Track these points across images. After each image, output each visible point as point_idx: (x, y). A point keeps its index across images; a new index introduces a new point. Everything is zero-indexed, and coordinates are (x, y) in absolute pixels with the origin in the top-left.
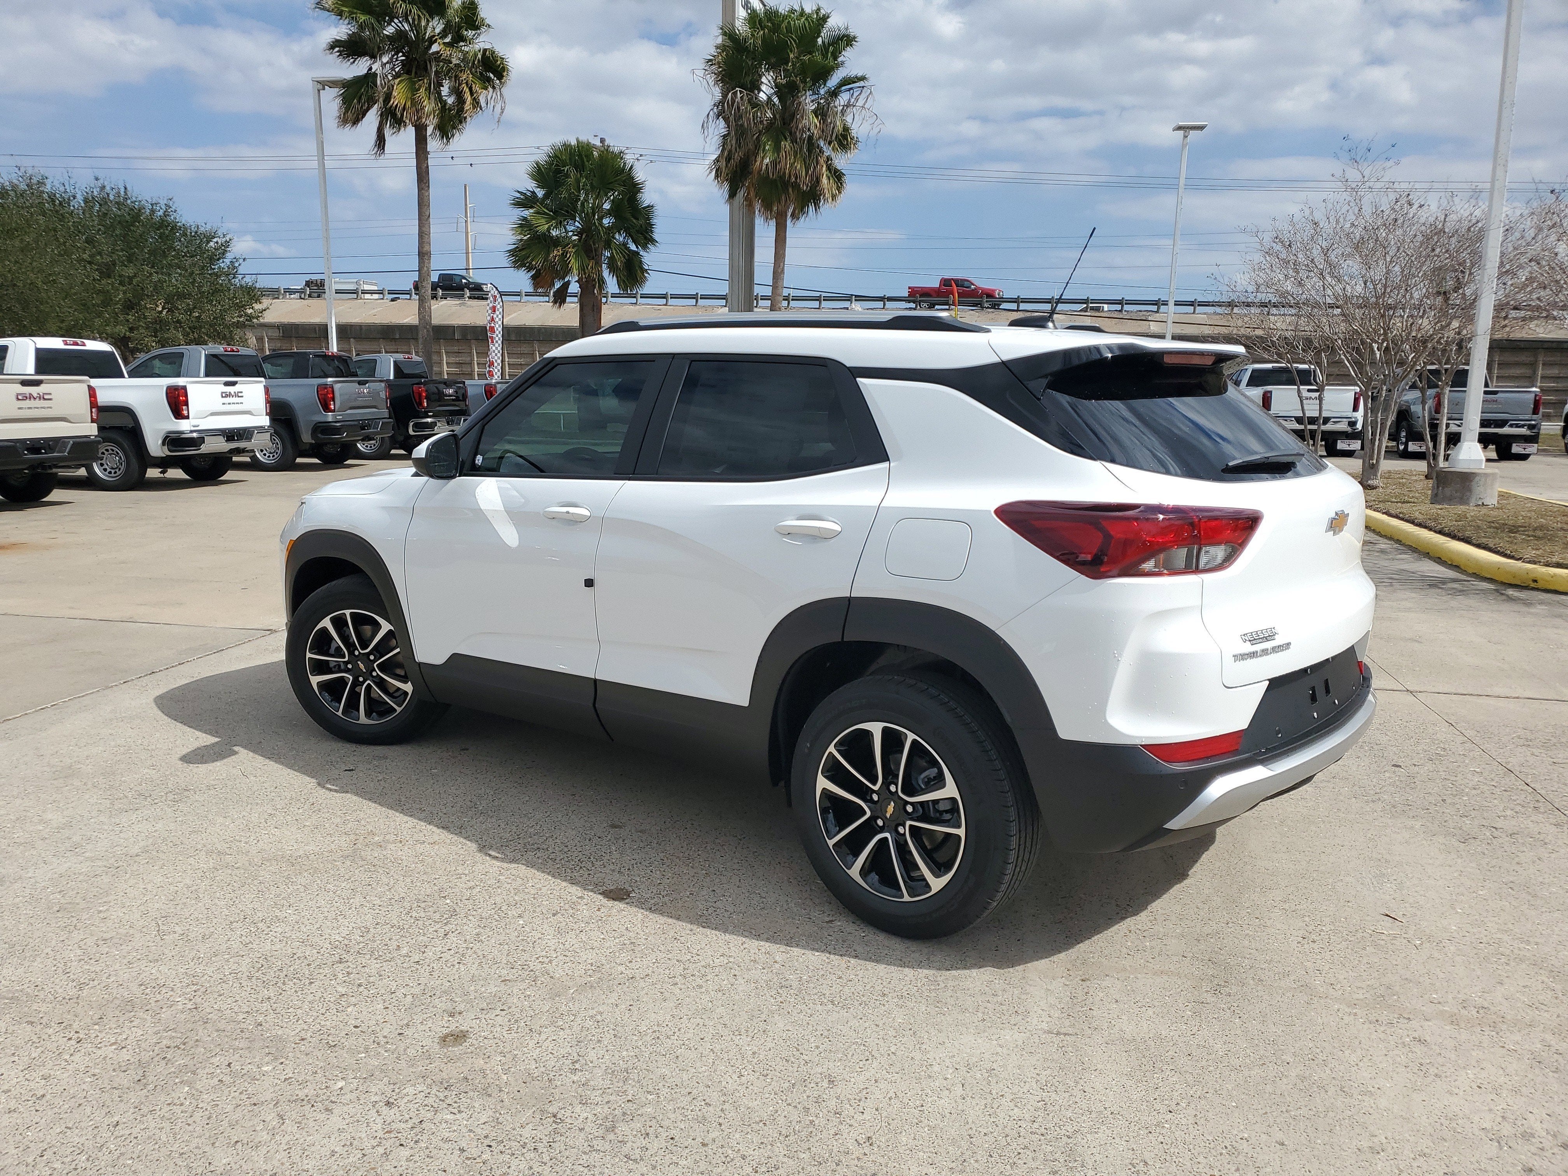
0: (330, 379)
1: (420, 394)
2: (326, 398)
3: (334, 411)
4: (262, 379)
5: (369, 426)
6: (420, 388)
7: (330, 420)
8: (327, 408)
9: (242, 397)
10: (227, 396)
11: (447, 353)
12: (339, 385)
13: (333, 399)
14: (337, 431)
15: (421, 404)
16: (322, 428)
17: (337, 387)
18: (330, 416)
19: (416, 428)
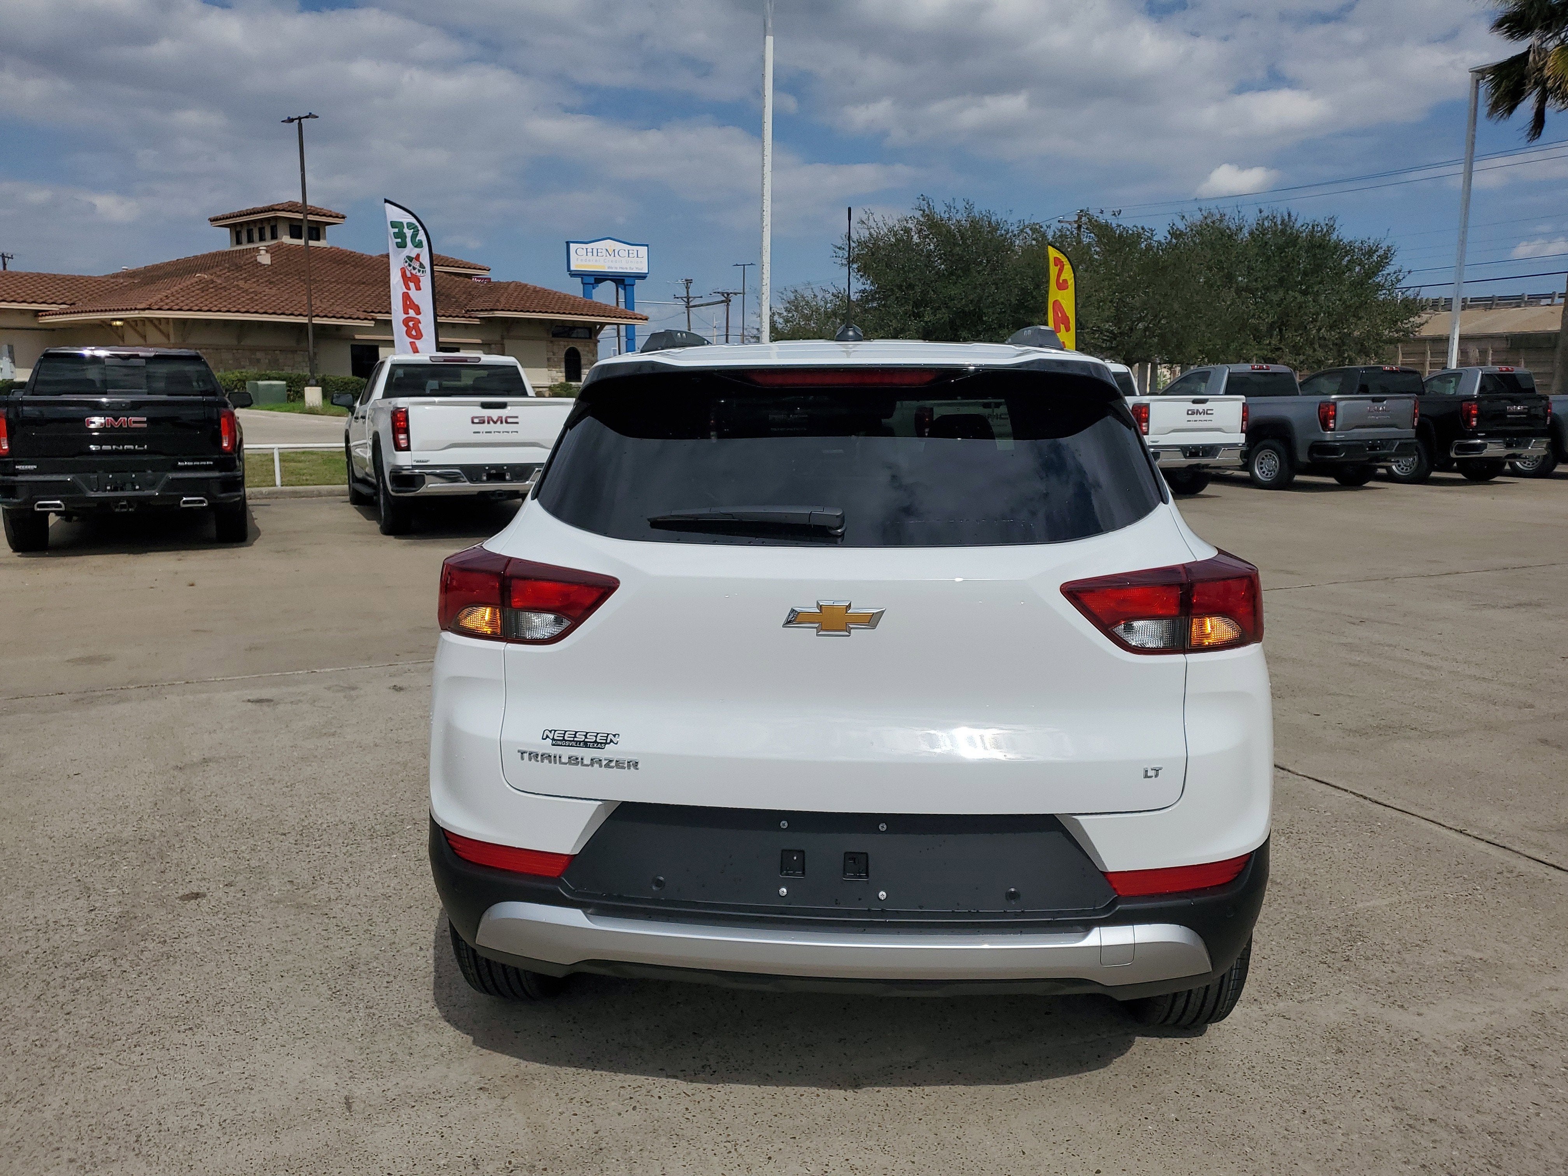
0: (1334, 397)
1: (1469, 411)
2: (1326, 415)
3: (1333, 430)
4: (1243, 397)
5: (1382, 447)
6: (1471, 405)
7: (1328, 438)
8: (1325, 427)
9: (1212, 414)
10: (1193, 414)
11: (1525, 362)
12: (1343, 403)
13: (1334, 417)
14: (1334, 450)
15: (1469, 422)
16: (1319, 448)
17: (1341, 404)
18: (1328, 435)
19: (1459, 450)
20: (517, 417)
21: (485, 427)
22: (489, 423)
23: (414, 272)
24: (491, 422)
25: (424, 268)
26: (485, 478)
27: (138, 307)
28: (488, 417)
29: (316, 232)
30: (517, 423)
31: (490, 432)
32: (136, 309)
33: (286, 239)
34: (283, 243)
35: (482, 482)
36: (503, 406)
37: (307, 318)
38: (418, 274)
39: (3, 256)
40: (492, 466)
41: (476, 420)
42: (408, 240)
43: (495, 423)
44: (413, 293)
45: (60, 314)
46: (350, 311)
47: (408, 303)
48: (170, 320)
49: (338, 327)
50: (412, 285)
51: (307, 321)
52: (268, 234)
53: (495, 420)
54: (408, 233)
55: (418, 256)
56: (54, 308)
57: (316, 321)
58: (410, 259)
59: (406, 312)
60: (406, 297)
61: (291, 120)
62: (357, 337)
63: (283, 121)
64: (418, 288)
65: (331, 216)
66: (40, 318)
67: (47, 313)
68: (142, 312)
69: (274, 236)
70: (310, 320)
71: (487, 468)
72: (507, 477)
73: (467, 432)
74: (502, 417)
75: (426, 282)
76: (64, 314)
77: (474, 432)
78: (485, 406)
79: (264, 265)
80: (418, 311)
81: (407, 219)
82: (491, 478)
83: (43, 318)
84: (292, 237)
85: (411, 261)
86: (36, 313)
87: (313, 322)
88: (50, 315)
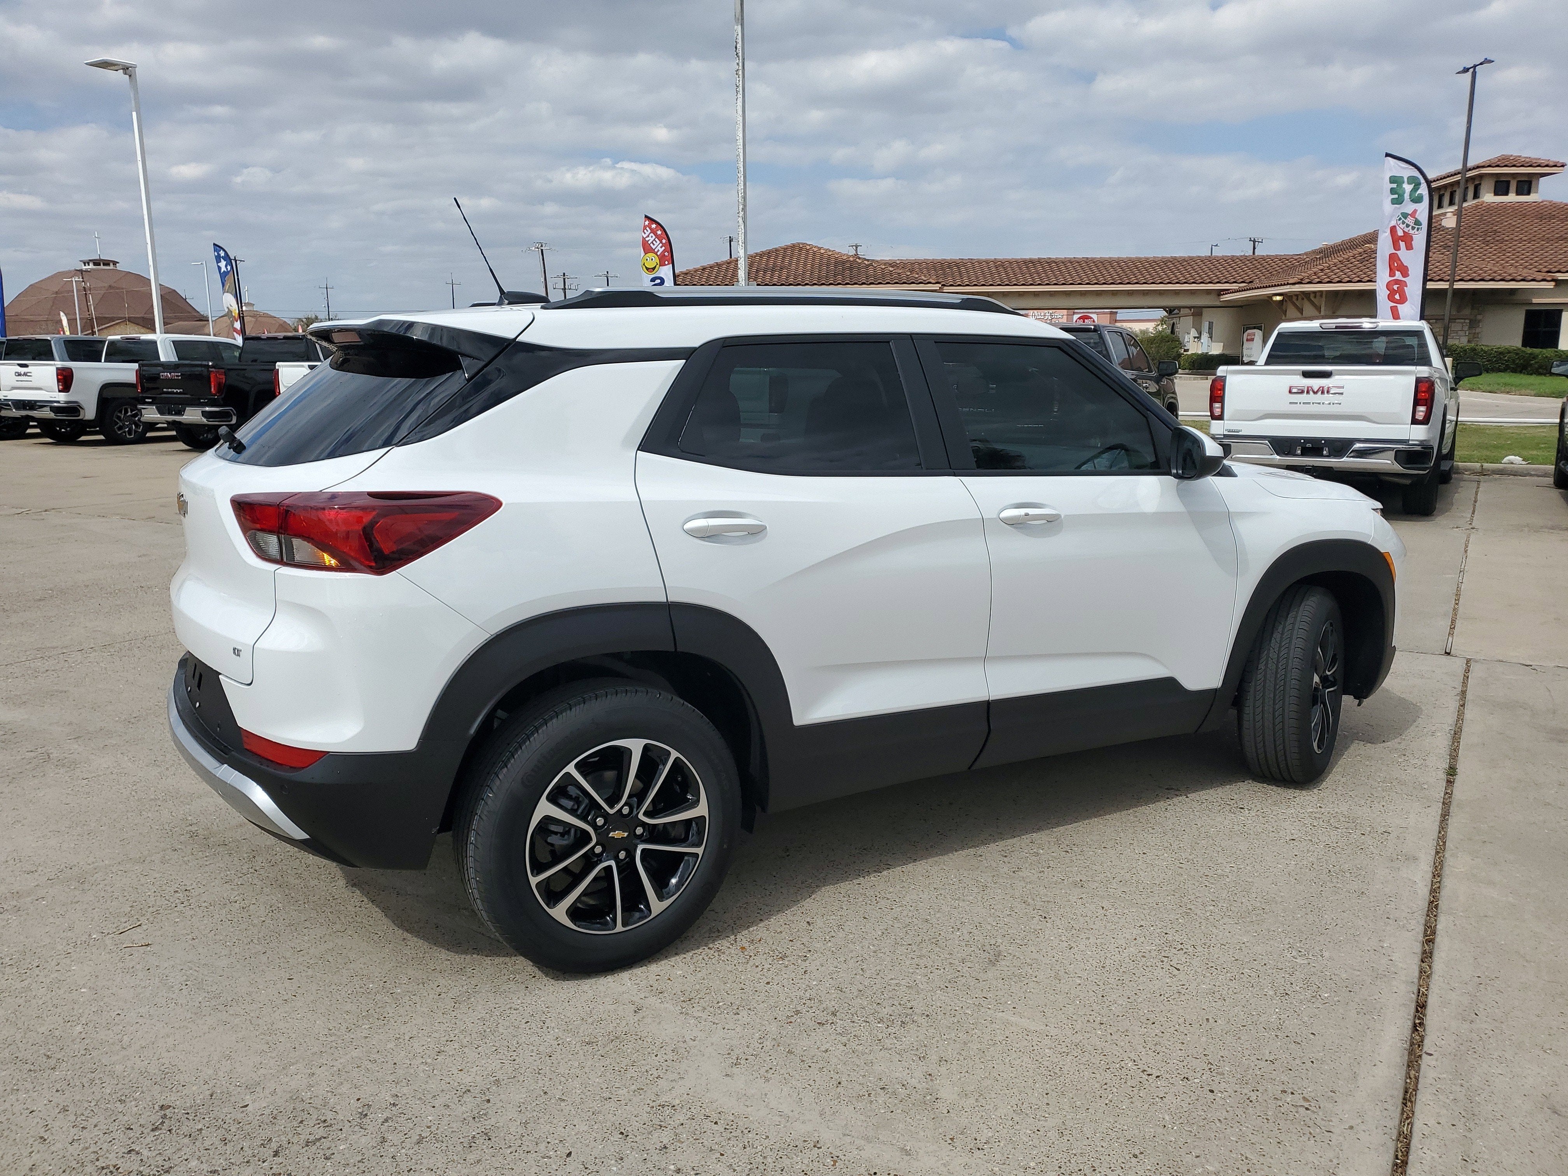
20: (1343, 387)
21: (1304, 397)
22: (1308, 392)
23: (1406, 230)
24: (1311, 392)
25: (1421, 225)
26: (1299, 452)
27: (1290, 282)
28: (1308, 387)
29: (1526, 185)
30: (1342, 394)
31: (1309, 403)
32: (1288, 284)
33: (1489, 197)
34: (1483, 202)
35: (1297, 455)
36: (1327, 375)
37: (1448, 283)
38: (1411, 232)
39: (1254, 242)
40: (1308, 440)
41: (1294, 390)
42: (1407, 196)
43: (1315, 393)
44: (1404, 254)
45: (1240, 291)
46: (1525, 273)
47: (1396, 265)
48: (1324, 293)
49: (1513, 291)
50: (1402, 244)
51: (1447, 287)
52: (1471, 194)
53: (1316, 390)
54: (1408, 188)
55: (1415, 211)
56: (1235, 286)
57: (1458, 285)
58: (1405, 215)
59: (1392, 274)
60: (1393, 258)
61: (1466, 70)
62: (1535, 301)
63: (1458, 73)
64: (1409, 247)
65: (1547, 166)
66: (1222, 297)
67: (1227, 291)
68: (1292, 286)
69: (1476, 196)
70: (1452, 285)
71: (1302, 441)
72: (1325, 452)
73: (1284, 403)
74: (1323, 387)
75: (1420, 239)
76: (1242, 291)
77: (1290, 403)
78: (1307, 375)
79: (1448, 229)
80: (1405, 273)
81: (1408, 172)
82: (1306, 452)
83: (1224, 296)
84: (1496, 194)
85: (1406, 218)
86: (1220, 293)
87: (1455, 287)
88: (1231, 293)
